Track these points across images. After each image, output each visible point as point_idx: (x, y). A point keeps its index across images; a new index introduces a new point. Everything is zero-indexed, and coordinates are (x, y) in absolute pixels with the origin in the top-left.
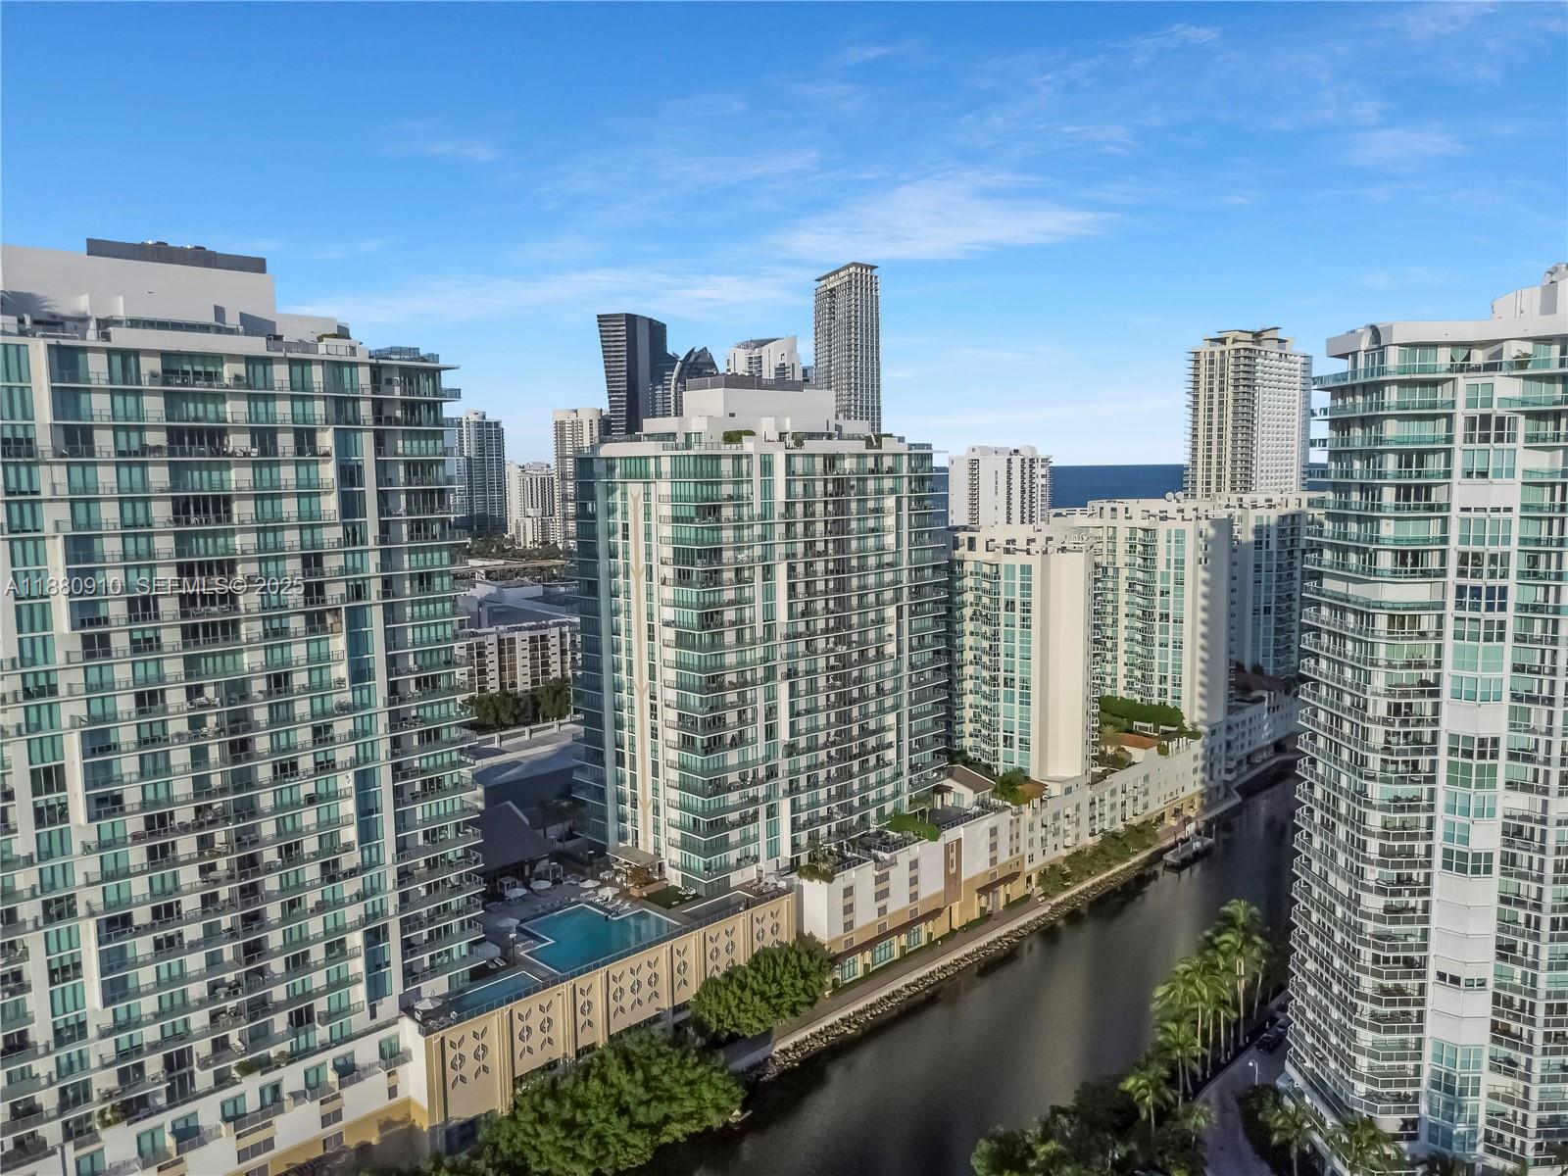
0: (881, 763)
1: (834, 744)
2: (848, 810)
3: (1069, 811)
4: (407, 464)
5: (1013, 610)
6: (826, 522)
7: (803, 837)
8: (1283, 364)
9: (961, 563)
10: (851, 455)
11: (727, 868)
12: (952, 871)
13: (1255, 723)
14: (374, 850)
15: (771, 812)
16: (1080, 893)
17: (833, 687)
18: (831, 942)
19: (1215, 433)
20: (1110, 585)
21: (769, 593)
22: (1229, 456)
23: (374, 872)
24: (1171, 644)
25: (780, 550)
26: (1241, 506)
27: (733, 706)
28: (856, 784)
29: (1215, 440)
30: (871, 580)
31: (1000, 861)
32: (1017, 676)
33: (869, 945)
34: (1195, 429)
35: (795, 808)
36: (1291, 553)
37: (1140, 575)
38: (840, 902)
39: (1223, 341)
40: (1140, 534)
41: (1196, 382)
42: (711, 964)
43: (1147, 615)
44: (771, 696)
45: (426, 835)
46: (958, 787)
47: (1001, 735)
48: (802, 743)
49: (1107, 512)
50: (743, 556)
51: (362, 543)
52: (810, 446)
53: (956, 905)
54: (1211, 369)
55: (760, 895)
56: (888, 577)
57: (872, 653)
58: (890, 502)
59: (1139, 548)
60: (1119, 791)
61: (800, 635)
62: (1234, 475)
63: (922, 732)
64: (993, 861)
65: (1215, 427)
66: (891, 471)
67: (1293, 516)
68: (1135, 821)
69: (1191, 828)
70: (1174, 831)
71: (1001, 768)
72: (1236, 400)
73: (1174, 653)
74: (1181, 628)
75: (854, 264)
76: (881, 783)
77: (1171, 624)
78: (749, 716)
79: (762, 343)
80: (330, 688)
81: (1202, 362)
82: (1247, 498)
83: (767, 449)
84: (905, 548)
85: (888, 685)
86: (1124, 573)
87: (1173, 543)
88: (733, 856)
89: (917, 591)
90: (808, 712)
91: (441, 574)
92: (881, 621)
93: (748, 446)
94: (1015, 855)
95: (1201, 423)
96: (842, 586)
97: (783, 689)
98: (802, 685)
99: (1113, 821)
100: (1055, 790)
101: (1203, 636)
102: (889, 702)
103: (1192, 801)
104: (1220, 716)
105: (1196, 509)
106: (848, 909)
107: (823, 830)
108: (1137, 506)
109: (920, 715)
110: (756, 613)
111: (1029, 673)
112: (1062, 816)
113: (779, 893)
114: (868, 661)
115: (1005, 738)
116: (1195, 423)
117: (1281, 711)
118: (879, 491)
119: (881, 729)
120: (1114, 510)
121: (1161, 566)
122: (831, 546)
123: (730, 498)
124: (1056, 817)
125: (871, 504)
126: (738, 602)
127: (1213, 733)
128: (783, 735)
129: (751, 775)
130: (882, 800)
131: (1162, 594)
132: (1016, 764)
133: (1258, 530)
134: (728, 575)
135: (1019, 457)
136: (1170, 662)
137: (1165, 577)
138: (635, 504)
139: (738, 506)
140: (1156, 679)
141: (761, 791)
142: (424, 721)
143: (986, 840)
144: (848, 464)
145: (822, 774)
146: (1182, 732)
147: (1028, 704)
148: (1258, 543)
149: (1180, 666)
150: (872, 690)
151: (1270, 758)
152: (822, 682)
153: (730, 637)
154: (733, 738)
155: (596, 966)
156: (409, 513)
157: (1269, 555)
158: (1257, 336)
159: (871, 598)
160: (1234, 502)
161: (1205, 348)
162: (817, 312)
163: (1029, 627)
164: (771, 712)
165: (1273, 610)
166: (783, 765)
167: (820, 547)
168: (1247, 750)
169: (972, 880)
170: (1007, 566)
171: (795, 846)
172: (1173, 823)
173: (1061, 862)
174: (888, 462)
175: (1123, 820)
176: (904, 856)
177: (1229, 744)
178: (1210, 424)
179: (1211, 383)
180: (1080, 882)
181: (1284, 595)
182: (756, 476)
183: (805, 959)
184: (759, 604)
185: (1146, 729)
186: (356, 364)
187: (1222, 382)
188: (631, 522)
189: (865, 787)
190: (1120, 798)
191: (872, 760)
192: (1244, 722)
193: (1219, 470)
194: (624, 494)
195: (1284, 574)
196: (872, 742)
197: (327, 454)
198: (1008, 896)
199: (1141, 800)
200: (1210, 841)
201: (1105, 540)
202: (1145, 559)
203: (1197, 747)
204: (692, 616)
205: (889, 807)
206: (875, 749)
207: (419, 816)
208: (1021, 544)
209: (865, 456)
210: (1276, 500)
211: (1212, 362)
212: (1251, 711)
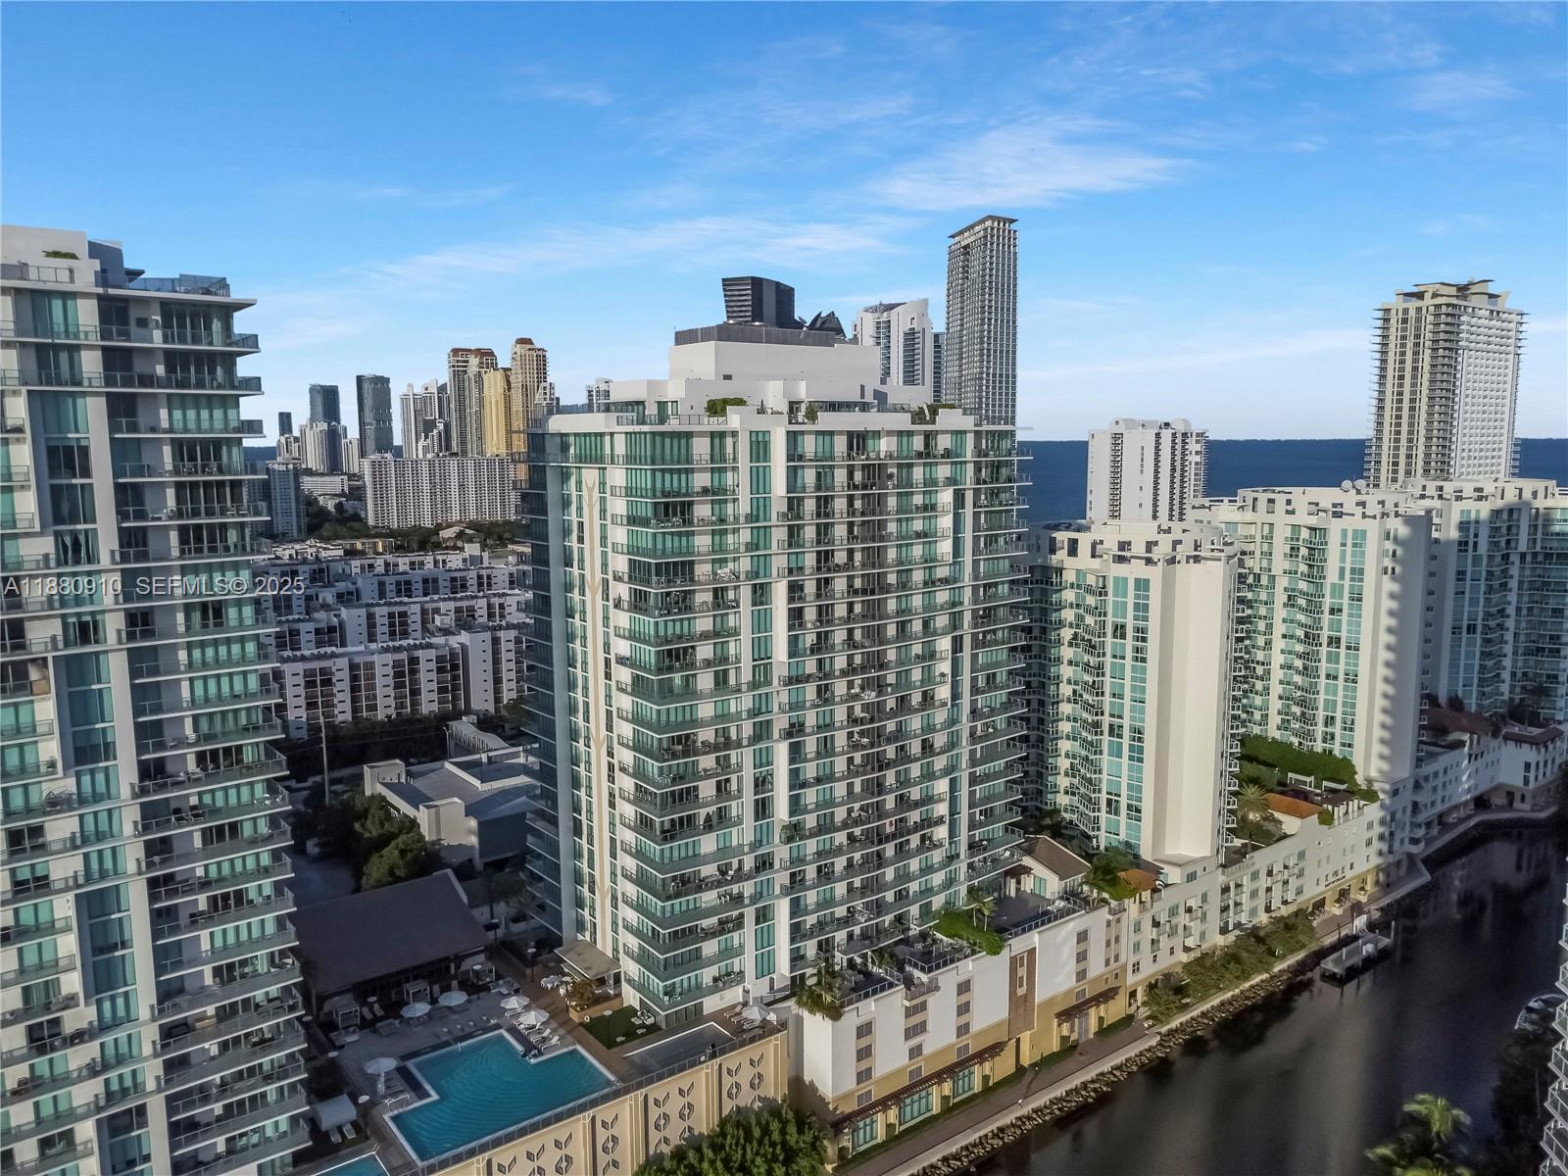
0: (927, 844)
1: (857, 822)
2: (879, 908)
3: (1193, 903)
4: (177, 445)
5: (1123, 636)
6: (851, 525)
7: (810, 948)
8: (1494, 322)
9: (1060, 571)
10: (890, 433)
11: (698, 990)
12: (1021, 991)
13: (1451, 774)
14: (120, 1002)
15: (763, 916)
16: (1204, 1015)
17: (855, 747)
18: (838, 1099)
19: (1406, 405)
20: (1263, 596)
21: (762, 623)
22: (1422, 432)
23: (121, 1034)
24: (1341, 677)
25: (779, 562)
26: (1440, 497)
27: (707, 775)
28: (889, 874)
29: (1405, 412)
30: (917, 601)
31: (1091, 974)
32: (1126, 723)
33: (897, 1097)
34: (1381, 400)
35: (796, 908)
36: (1506, 557)
37: (1303, 585)
38: (851, 1045)
39: (1420, 296)
40: (1305, 534)
41: (1384, 345)
42: (655, 1136)
43: (1311, 638)
44: (764, 760)
45: (217, 971)
46: (1039, 870)
47: (1104, 797)
48: (810, 821)
49: (1262, 504)
50: (724, 572)
51: (90, 561)
52: (827, 421)
53: (1025, 1037)
54: (1404, 330)
55: (740, 1034)
56: (942, 596)
57: (916, 698)
58: (946, 497)
59: (1304, 551)
60: (1263, 875)
61: (808, 678)
62: (1427, 455)
63: (988, 799)
64: (1081, 975)
65: (1406, 397)
66: (947, 454)
67: (1511, 511)
68: (1285, 911)
69: (1360, 922)
70: (1337, 923)
71: (1102, 840)
72: (1433, 366)
73: (1346, 688)
74: (1357, 657)
75: (991, 217)
76: (928, 870)
77: (1343, 650)
78: (734, 786)
79: (891, 307)
80: (38, 774)
81: (1393, 321)
82: (1449, 488)
83: (760, 424)
84: (968, 558)
85: (940, 740)
86: (1283, 582)
87: (1349, 548)
88: (707, 975)
89: (986, 616)
90: (819, 781)
91: (239, 603)
92: (930, 655)
93: (734, 419)
94: (1113, 965)
95: (1389, 393)
96: (874, 610)
97: (781, 751)
98: (811, 745)
99: (1253, 912)
100: (1173, 875)
101: (1388, 664)
102: (940, 763)
103: (1364, 881)
104: (1405, 772)
105: (1382, 503)
106: (864, 1053)
107: (840, 936)
108: (1302, 496)
109: (987, 777)
110: (741, 648)
111: (1142, 720)
112: (1182, 910)
113: (766, 1030)
114: (912, 711)
115: (1109, 802)
116: (1381, 392)
117: (1488, 758)
118: (931, 482)
119: (928, 800)
120: (1271, 501)
121: (1332, 576)
122: (858, 556)
123: (705, 491)
124: (1173, 911)
125: (918, 500)
126: (716, 634)
127: (1395, 793)
128: (781, 811)
129: (735, 866)
130: (928, 891)
131: (1332, 611)
132: (1123, 837)
133: (1463, 526)
134: (703, 597)
135: (1169, 432)
136: (1340, 699)
137: (1337, 590)
138: (590, 496)
139: (720, 502)
140: (1320, 720)
141: (748, 888)
142: (215, 812)
143: (1070, 948)
144: (885, 445)
145: (840, 863)
146: (1352, 793)
147: (1141, 760)
148: (1462, 544)
149: (1353, 706)
150: (915, 747)
151: (1469, 817)
152: (840, 740)
153: (705, 681)
154: (708, 818)
155: (472, 1153)
156: (180, 514)
157: (1477, 560)
158: (1463, 290)
159: (917, 626)
160: (1431, 490)
161: (1396, 303)
162: (950, 271)
163: (1144, 660)
164: (762, 783)
165: (1479, 629)
166: (781, 853)
167: (840, 557)
168: (1440, 808)
169: (1050, 1002)
170: (1116, 579)
171: (797, 958)
172: (1337, 911)
173: (1179, 969)
174: (944, 442)
175: (1268, 909)
176: (948, 978)
177: (1415, 805)
178: (1400, 394)
179: (1403, 345)
180: (1203, 999)
181: (1494, 610)
182: (744, 463)
183: (792, 1129)
184: (746, 636)
185: (1305, 783)
186: (74, 295)
187: (1417, 345)
188: (586, 520)
189: (904, 877)
190: (1264, 882)
191: (915, 840)
192: (1436, 774)
193: (1410, 448)
194: (579, 483)
195: (1496, 584)
196: (914, 816)
197: (19, 430)
198: (1101, 1019)
199: (1293, 883)
200: (1386, 941)
201: (1258, 539)
202: (1310, 566)
203: (1373, 812)
204: (649, 653)
205: (938, 902)
206: (917, 827)
207: (205, 945)
208: (1138, 548)
209: (910, 434)
210: (1489, 489)
211: (1405, 321)
212: (1446, 759)
